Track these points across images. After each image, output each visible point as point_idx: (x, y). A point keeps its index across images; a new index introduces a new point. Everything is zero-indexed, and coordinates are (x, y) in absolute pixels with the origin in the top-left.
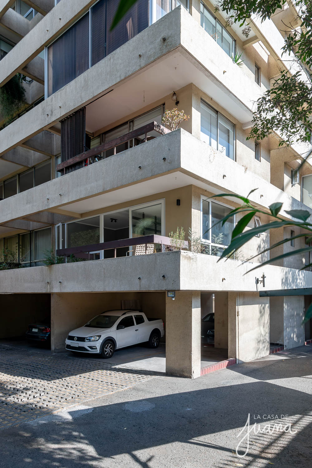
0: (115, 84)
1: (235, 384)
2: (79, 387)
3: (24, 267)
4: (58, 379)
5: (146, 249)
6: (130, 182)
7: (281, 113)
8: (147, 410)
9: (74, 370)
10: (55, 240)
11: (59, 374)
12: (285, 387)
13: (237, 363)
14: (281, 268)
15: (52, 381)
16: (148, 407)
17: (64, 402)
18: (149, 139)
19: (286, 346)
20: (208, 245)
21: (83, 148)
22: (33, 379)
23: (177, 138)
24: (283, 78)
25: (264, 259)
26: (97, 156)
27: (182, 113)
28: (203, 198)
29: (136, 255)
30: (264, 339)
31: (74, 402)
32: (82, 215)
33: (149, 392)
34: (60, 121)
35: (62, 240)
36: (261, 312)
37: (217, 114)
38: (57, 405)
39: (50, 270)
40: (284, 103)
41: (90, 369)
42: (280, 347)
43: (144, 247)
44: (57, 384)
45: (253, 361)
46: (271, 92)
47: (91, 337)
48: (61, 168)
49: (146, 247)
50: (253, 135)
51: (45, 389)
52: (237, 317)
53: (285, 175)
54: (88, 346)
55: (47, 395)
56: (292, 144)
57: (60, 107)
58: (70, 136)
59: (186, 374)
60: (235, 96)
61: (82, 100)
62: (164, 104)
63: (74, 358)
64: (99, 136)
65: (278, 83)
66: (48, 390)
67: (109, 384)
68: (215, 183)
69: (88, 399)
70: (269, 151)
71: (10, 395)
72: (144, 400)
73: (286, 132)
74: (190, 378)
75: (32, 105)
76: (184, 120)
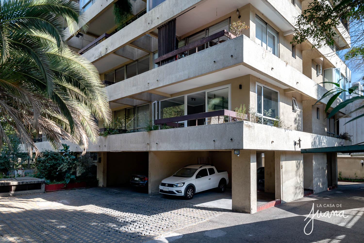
0: (197, 3)
1: (281, 218)
2: (171, 220)
3: (129, 132)
4: (155, 214)
5: (219, 120)
6: (207, 72)
7: (314, 26)
8: (221, 236)
9: (166, 208)
10: (152, 113)
11: (156, 211)
12: (317, 220)
13: (282, 203)
14: (311, 134)
15: (152, 216)
16: (222, 234)
17: (161, 231)
18: (221, 42)
19: (315, 191)
20: (261, 117)
21: (174, 47)
22: (137, 214)
23: (240, 41)
24: (315, 2)
25: (299, 128)
26: (183, 54)
27: (244, 24)
28: (257, 83)
29: (211, 124)
30: (300, 186)
31: (169, 231)
32: (172, 95)
33: (221, 224)
34: (157, 28)
35: (157, 113)
36: (297, 167)
37: (267, 25)
38: (156, 233)
39: (149, 134)
40: (315, 19)
41: (177, 207)
42: (310, 192)
43: (217, 118)
44: (155, 218)
45: (292, 201)
46: (307, 11)
47: (178, 184)
48: (158, 61)
49: (219, 118)
50: (294, 40)
51: (146, 221)
52: (281, 169)
53: (312, 68)
54: (176, 191)
55: (149, 226)
56: (321, 47)
57: (158, 18)
58: (165, 39)
59: (247, 211)
60: (279, 13)
61: (173, 13)
62: (230, 18)
63: (166, 199)
64: (184, 39)
65: (311, 5)
66: (149, 222)
67: (193, 218)
68: (266, 73)
69: (178, 229)
70: (301, 51)
71: (121, 226)
72: (218, 229)
73: (317, 38)
74: (250, 213)
75: (136, 16)
76: (245, 29)
